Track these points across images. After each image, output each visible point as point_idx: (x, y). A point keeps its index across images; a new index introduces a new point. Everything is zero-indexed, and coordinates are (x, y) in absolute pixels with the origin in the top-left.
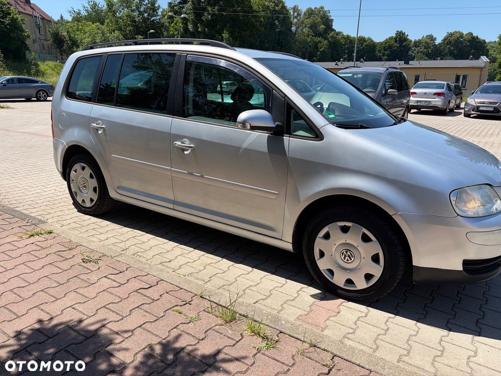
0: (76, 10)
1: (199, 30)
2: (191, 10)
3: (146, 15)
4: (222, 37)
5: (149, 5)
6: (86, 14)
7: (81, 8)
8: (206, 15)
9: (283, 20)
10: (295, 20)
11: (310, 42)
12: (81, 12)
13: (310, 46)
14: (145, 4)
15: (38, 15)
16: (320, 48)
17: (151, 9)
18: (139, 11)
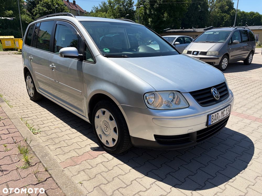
0: (96, 7)
1: (152, 13)
2: (148, 2)
3: (127, 7)
4: (164, 16)
5: (129, 2)
6: (100, 8)
7: (98, 6)
8: (156, 5)
9: (203, 5)
10: (211, 4)
11: (219, 16)
12: (98, 8)
13: (219, 19)
14: (127, 1)
15: (78, 10)
16: (225, 20)
17: (129, 3)
18: (123, 5)
